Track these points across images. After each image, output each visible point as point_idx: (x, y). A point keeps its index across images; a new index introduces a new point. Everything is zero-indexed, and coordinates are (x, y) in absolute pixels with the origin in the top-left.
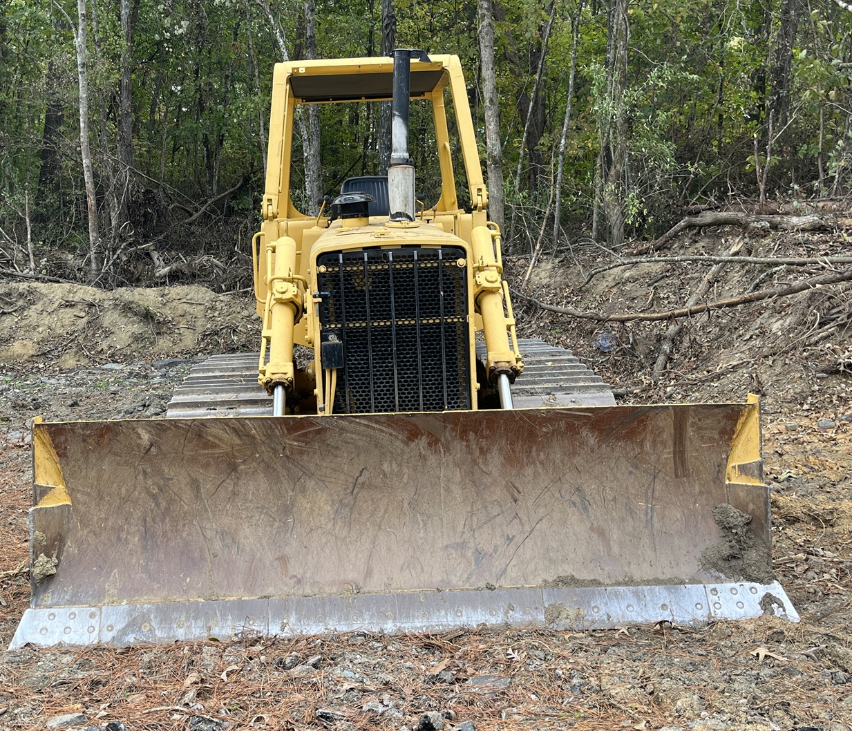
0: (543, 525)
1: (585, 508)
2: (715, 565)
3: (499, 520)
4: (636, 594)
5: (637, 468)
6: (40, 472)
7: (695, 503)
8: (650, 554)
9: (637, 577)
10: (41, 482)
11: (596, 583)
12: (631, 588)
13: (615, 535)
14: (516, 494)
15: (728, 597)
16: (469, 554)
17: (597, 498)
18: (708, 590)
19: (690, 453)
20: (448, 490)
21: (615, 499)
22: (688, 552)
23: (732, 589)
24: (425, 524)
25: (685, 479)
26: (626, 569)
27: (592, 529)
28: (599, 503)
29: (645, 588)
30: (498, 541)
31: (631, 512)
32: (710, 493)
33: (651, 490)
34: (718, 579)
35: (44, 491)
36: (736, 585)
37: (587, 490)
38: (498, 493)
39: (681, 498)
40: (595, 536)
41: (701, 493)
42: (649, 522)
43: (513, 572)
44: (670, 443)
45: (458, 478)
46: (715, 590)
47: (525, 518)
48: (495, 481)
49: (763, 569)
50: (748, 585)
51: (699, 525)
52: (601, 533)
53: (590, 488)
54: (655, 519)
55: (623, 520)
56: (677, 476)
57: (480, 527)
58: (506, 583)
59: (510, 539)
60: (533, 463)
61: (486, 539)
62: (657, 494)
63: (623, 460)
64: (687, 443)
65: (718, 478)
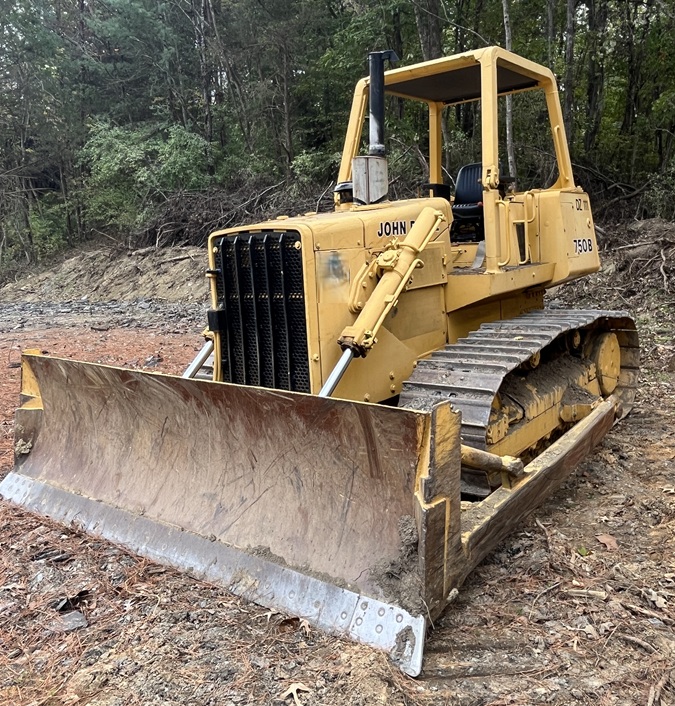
0: (267, 496)
1: (299, 488)
2: (379, 578)
3: (241, 481)
4: (303, 583)
5: (339, 459)
6: (26, 386)
7: (385, 508)
8: (334, 548)
9: (313, 567)
10: (26, 392)
11: (282, 561)
12: (302, 575)
13: (315, 520)
14: (254, 462)
15: (373, 616)
16: (215, 505)
17: (309, 481)
18: (361, 602)
19: (382, 456)
20: (213, 447)
21: (321, 486)
22: (365, 557)
23: (382, 609)
24: (197, 472)
25: (379, 481)
26: (309, 556)
27: (299, 509)
28: (310, 486)
29: (313, 580)
30: (236, 500)
31: (332, 501)
32: (399, 500)
33: (350, 485)
34: (375, 594)
35: (26, 399)
36: (387, 606)
37: (302, 471)
38: (242, 458)
39: (374, 499)
40: (300, 516)
41: (392, 499)
42: (344, 515)
43: (233, 531)
44: (363, 441)
45: (219, 439)
46: (366, 604)
47: (257, 485)
48: (241, 446)
49: (412, 597)
50: (398, 610)
51: (384, 532)
52: (305, 514)
53: (304, 469)
54: (349, 514)
55: (324, 507)
56: (372, 476)
57: (228, 484)
58: (224, 539)
59: (243, 501)
60: (265, 436)
61: (229, 496)
62: (355, 490)
63: (328, 449)
64: (378, 444)
65: (407, 487)
